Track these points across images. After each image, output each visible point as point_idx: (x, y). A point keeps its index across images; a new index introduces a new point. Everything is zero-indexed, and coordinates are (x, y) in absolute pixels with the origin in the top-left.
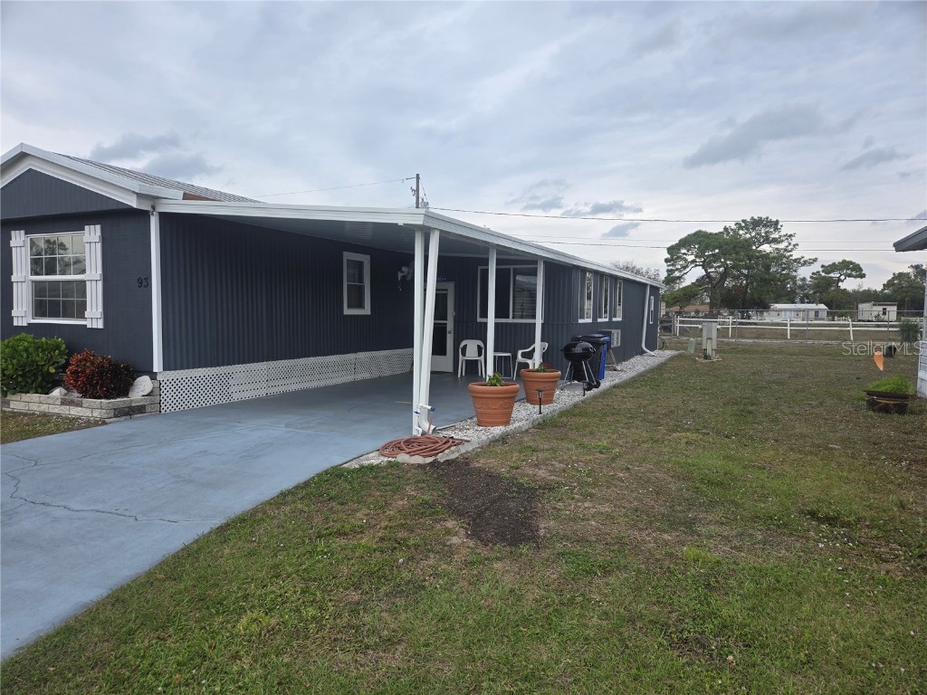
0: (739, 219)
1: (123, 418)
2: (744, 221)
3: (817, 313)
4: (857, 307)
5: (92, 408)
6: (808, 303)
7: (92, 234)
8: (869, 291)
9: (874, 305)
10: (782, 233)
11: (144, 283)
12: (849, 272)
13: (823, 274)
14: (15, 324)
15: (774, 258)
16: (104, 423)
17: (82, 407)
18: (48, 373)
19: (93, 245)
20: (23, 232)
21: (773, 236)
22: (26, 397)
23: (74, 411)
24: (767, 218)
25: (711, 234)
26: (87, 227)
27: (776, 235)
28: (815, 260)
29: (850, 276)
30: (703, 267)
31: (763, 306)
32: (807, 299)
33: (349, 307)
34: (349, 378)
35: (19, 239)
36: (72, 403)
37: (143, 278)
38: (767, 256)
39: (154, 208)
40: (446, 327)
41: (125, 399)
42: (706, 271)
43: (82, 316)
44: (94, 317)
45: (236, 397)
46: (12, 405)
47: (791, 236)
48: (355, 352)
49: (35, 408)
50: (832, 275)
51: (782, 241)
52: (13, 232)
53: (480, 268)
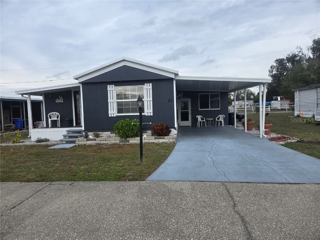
7: (148, 86)
14: (111, 116)
17: (164, 139)
19: (148, 90)
20: (113, 86)
22: (137, 138)
26: (146, 84)
35: (111, 88)
36: (160, 138)
37: (170, 99)
39: (175, 78)
41: (169, 136)
52: (108, 86)
53: (199, 94)
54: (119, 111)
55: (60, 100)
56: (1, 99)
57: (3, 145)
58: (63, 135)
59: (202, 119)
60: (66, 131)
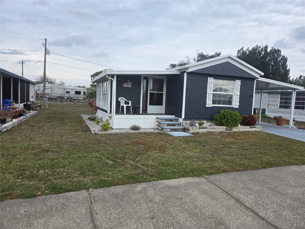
7: (238, 82)
11: (251, 97)
14: (207, 106)
19: (238, 85)
20: (213, 78)
22: (238, 127)
43: (231, 104)
44: (236, 104)
46: (233, 130)
49: (241, 130)
52: (209, 78)
54: (214, 102)
55: (129, 85)
60: (157, 118)
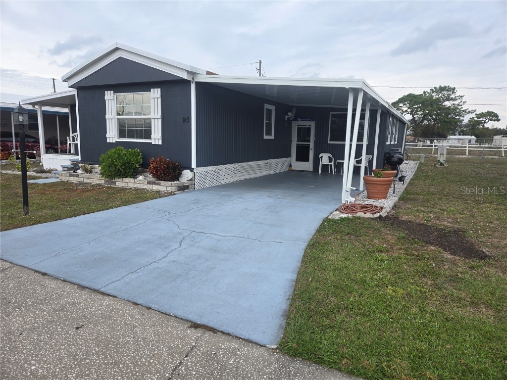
0: (433, 87)
1: (181, 192)
2: (435, 88)
3: (470, 141)
4: (493, 138)
5: (165, 186)
6: (462, 135)
7: (156, 93)
8: (496, 129)
9: (503, 137)
10: (456, 95)
11: (187, 120)
12: (491, 118)
13: (476, 119)
14: (108, 141)
15: (452, 109)
16: (174, 194)
17: (160, 185)
18: (136, 167)
19: (156, 100)
20: (112, 92)
21: (451, 97)
22: (125, 180)
23: (155, 188)
24: (449, 86)
25: (417, 95)
26: (152, 90)
27: (453, 96)
28: (475, 111)
29: (491, 120)
30: (411, 114)
31: (443, 136)
32: (463, 133)
33: (266, 135)
34: (264, 173)
35: (109, 95)
36: (154, 183)
37: (186, 118)
38: (449, 108)
39: (193, 79)
40: (309, 147)
41: (178, 182)
42: (413, 116)
43: (150, 138)
44: (156, 138)
45: (223, 182)
46: (117, 184)
47: (462, 96)
48: (268, 159)
49: (131, 185)
50: (481, 119)
51: (457, 100)
52: (106, 92)
53: (331, 113)
54: (122, 134)
56: (2, 108)
57: (4, 172)
58: (61, 166)
59: (330, 160)
60: (70, 160)
